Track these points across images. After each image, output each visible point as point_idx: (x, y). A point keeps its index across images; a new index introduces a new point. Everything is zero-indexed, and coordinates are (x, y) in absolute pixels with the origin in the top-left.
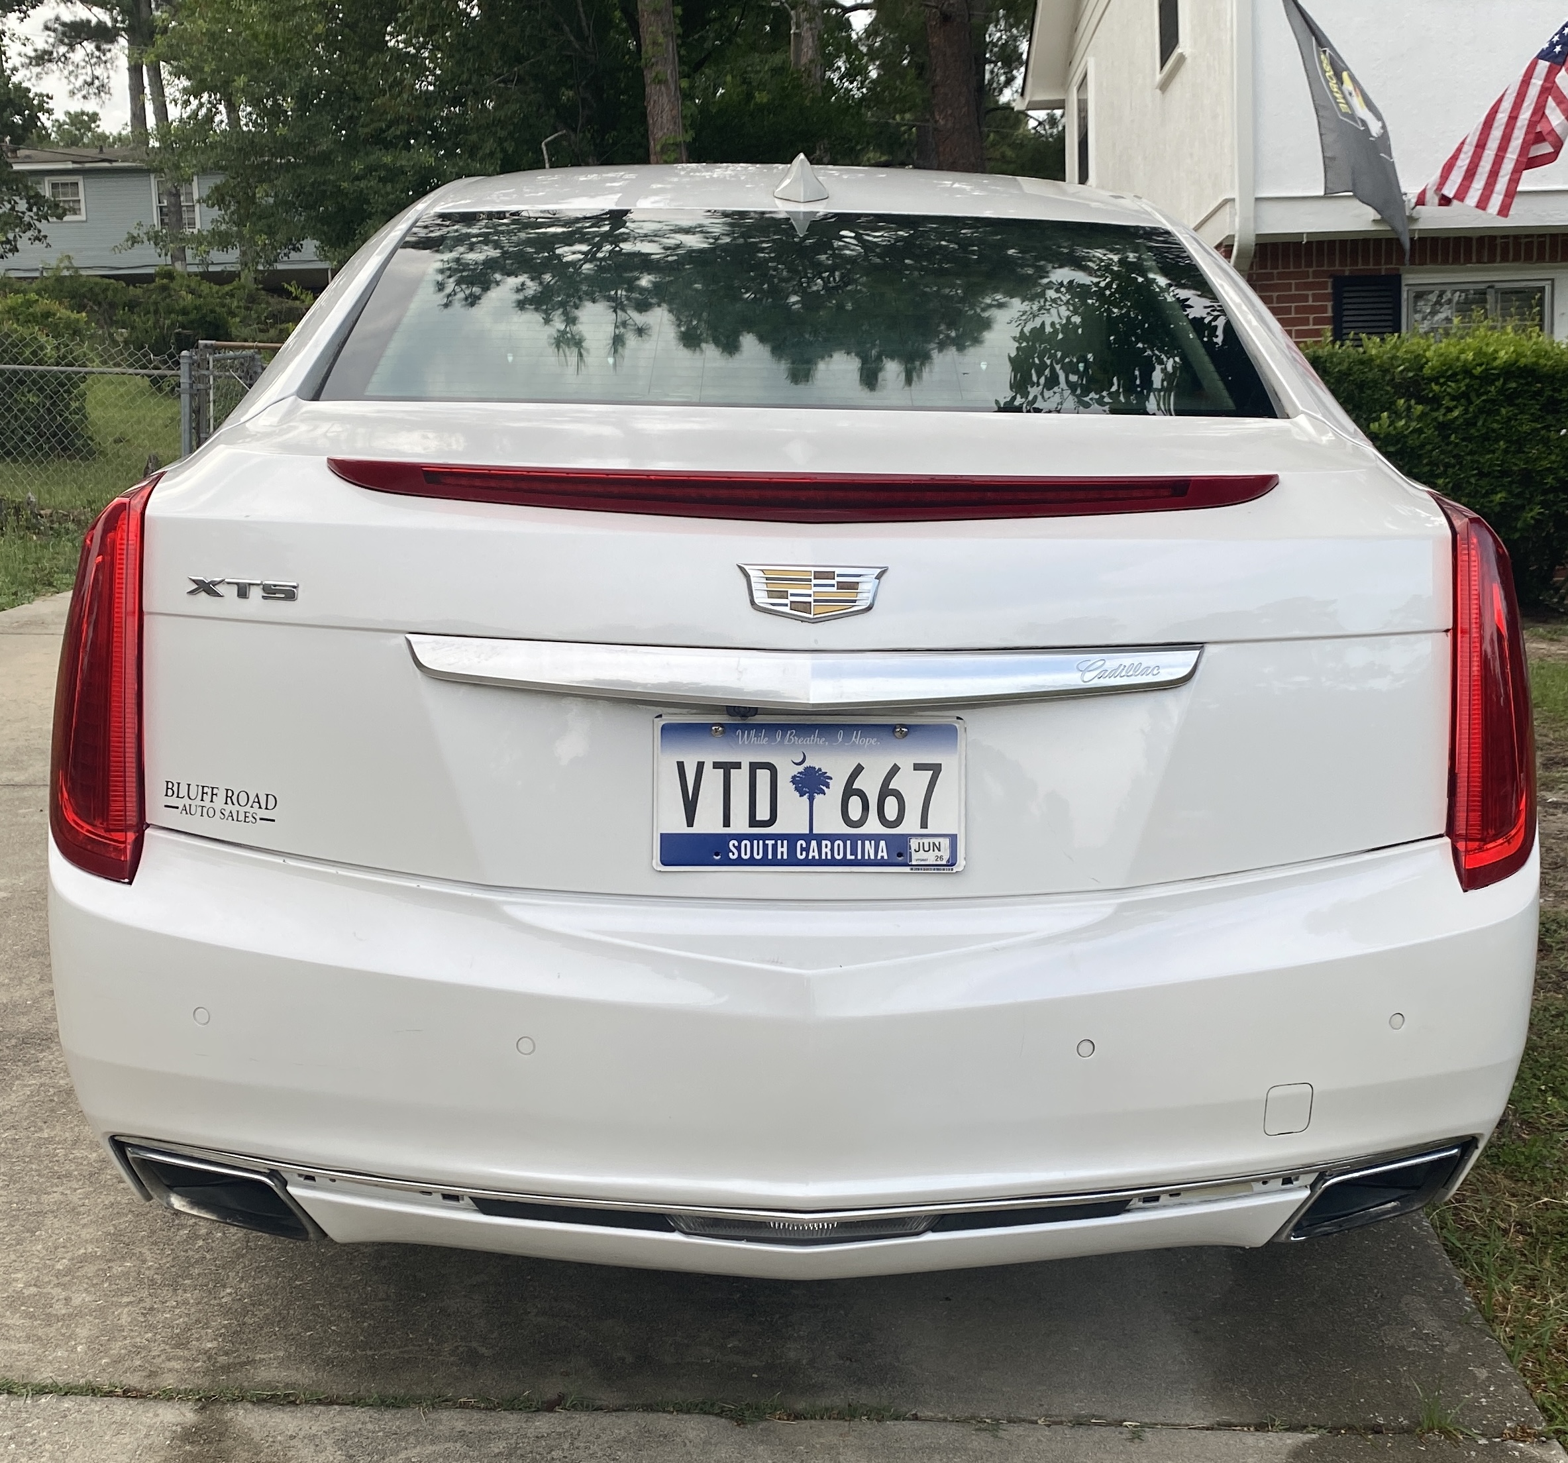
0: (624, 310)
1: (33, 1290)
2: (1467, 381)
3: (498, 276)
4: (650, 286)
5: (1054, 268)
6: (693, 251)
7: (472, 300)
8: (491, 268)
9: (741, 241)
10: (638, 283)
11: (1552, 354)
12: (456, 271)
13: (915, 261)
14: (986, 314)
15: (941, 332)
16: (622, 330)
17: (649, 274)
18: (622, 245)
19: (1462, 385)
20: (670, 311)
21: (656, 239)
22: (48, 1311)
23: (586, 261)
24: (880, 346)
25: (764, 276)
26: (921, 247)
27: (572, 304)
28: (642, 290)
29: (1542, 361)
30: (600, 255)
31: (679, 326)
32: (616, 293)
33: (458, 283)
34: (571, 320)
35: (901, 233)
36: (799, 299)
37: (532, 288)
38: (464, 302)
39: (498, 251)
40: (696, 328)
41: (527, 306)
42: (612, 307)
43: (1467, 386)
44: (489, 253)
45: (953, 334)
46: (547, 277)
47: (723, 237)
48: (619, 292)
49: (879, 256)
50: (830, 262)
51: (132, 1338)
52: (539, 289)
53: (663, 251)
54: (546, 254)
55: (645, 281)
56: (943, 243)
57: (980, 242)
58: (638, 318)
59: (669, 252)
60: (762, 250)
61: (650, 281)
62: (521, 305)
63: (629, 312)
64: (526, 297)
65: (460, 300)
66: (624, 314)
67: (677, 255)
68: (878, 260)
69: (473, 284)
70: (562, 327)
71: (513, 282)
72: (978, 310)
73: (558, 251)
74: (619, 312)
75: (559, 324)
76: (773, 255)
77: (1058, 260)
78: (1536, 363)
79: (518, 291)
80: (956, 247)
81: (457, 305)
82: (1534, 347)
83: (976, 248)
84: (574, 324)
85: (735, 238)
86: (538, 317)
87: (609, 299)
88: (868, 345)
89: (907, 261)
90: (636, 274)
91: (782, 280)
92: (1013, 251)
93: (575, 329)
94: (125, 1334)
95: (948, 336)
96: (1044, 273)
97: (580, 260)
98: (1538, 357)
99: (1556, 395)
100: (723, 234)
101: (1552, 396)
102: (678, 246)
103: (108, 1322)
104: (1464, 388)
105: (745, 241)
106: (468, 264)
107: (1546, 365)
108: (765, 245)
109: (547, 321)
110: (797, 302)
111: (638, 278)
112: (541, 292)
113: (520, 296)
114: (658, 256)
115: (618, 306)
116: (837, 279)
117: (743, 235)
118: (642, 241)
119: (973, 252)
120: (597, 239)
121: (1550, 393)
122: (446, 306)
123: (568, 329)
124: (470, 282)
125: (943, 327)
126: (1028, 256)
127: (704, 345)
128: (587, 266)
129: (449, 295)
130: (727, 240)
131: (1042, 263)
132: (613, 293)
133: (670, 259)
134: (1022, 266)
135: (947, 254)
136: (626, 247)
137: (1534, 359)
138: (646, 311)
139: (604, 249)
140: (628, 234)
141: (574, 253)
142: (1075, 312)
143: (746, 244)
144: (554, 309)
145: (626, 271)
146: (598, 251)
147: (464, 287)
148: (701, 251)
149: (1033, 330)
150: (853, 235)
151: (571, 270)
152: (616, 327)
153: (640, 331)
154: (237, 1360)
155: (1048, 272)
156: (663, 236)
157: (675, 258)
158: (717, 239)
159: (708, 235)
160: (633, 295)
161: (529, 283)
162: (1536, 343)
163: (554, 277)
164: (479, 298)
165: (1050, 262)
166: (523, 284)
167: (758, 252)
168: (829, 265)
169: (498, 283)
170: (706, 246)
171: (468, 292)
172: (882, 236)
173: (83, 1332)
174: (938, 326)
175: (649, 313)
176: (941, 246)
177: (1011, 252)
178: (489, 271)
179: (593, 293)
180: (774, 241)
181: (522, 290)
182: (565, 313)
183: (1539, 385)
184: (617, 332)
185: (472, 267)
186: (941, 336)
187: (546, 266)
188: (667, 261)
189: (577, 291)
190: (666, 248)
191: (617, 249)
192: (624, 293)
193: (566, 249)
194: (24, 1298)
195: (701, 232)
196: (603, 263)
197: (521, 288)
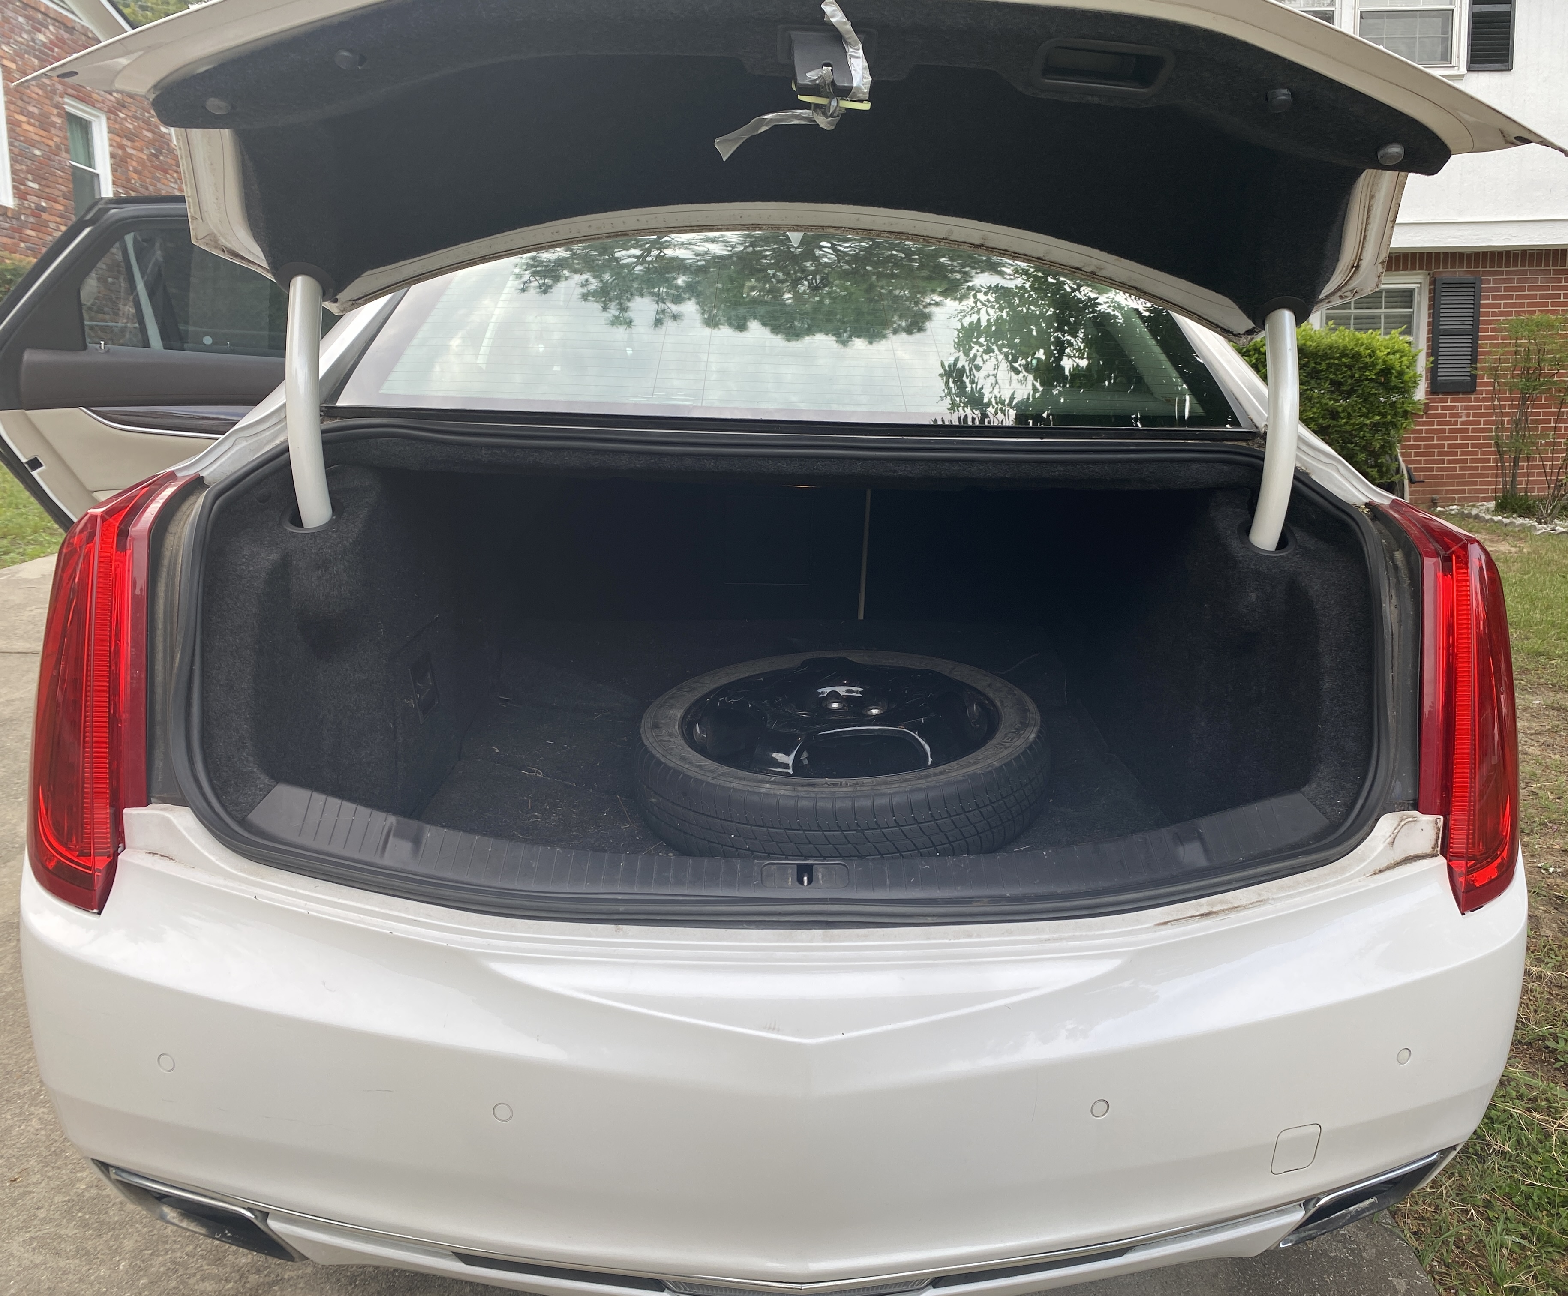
0: (664, 303)
1: (94, 1191)
2: (1256, 356)
3: (566, 273)
4: (684, 285)
5: (977, 273)
6: (718, 257)
7: (545, 289)
8: (560, 265)
9: (750, 249)
10: (675, 282)
11: (1315, 338)
12: (532, 266)
13: (874, 268)
14: (927, 310)
15: (895, 322)
16: (662, 316)
17: (683, 275)
18: (665, 251)
19: (1253, 358)
20: (698, 303)
21: (691, 247)
22: (102, 1217)
23: (637, 263)
24: (850, 331)
25: (767, 279)
26: (878, 255)
27: (625, 298)
28: (677, 287)
29: (1309, 343)
30: (649, 259)
31: (703, 314)
32: (659, 290)
33: (534, 274)
34: (623, 309)
35: (863, 244)
36: (791, 296)
37: (594, 284)
38: (538, 290)
39: (568, 252)
40: (716, 316)
41: (590, 298)
42: (654, 300)
43: (1257, 359)
44: (560, 254)
45: (904, 324)
46: (607, 277)
47: (738, 246)
48: (661, 289)
49: (847, 262)
50: (813, 268)
51: (174, 1251)
52: (600, 285)
53: (694, 257)
54: (607, 257)
55: (681, 281)
56: (894, 252)
57: (919, 252)
58: (674, 308)
59: (698, 258)
60: (765, 257)
61: (684, 281)
62: (585, 297)
63: (667, 303)
64: (589, 291)
65: (534, 287)
66: (663, 305)
67: (705, 260)
68: (847, 267)
69: (545, 277)
70: (617, 313)
71: (578, 278)
72: (921, 307)
73: (616, 255)
74: (660, 304)
75: (614, 311)
76: (772, 261)
77: (980, 267)
78: (1305, 344)
79: (582, 286)
80: (903, 255)
81: (533, 292)
82: (1303, 333)
83: (917, 257)
84: (626, 312)
85: (746, 247)
86: (598, 306)
87: (653, 294)
88: (842, 331)
89: (867, 268)
90: (674, 275)
91: (779, 281)
92: (944, 259)
93: (626, 315)
94: (168, 1246)
95: (899, 325)
96: (967, 277)
97: (634, 263)
98: (1306, 340)
99: (1318, 366)
100: (738, 243)
101: (1315, 367)
102: (706, 253)
103: (155, 1232)
104: (1254, 361)
105: (754, 249)
106: (543, 262)
107: (1311, 346)
108: (767, 253)
109: (605, 309)
110: (790, 298)
111: (675, 279)
112: (601, 288)
113: (585, 290)
114: (691, 261)
115: (659, 299)
116: (818, 281)
117: (752, 244)
118: (680, 248)
119: (915, 260)
120: (647, 246)
121: (1314, 365)
122: (523, 290)
123: (621, 315)
124: (543, 274)
125: (896, 318)
126: (955, 264)
127: (721, 327)
128: (638, 268)
129: (525, 283)
130: (741, 248)
131: (967, 269)
132: (656, 290)
133: (699, 263)
134: (952, 272)
135: (897, 262)
136: (669, 252)
137: (1303, 342)
138: (680, 303)
139: (652, 253)
140: (669, 241)
141: (629, 257)
142: (1001, 309)
143: (754, 252)
144: (610, 300)
145: (667, 273)
146: (647, 256)
147: (538, 278)
148: (722, 257)
149: (971, 323)
150: (829, 245)
151: (626, 271)
152: (657, 313)
153: (675, 317)
154: (267, 1279)
155: (972, 277)
156: (695, 245)
157: (703, 263)
158: (733, 247)
159: (727, 244)
160: (672, 291)
161: (592, 280)
162: (1304, 330)
163: (612, 277)
164: (550, 287)
165: (973, 268)
166: (587, 281)
167: (762, 259)
168: (812, 270)
169: (566, 278)
170: (725, 253)
171: (541, 282)
172: (850, 246)
173: (129, 1245)
174: (893, 317)
175: (682, 305)
176: (892, 255)
177: (942, 260)
178: (559, 268)
179: (642, 289)
180: (774, 250)
181: (586, 285)
182: (620, 304)
183: (1306, 359)
184: (658, 317)
185: (545, 264)
186: (895, 326)
187: (606, 266)
188: (697, 266)
189: (630, 287)
190: (697, 255)
191: (662, 254)
192: (665, 290)
193: (624, 253)
194: (83, 1202)
195: (723, 241)
196: (651, 266)
197: (585, 284)
